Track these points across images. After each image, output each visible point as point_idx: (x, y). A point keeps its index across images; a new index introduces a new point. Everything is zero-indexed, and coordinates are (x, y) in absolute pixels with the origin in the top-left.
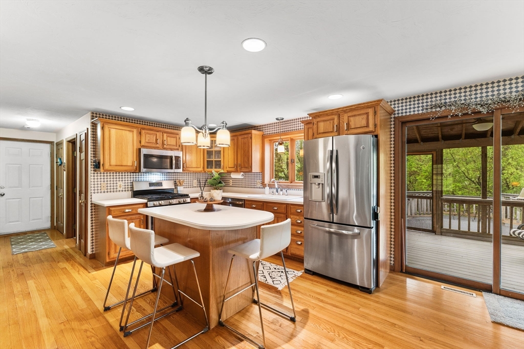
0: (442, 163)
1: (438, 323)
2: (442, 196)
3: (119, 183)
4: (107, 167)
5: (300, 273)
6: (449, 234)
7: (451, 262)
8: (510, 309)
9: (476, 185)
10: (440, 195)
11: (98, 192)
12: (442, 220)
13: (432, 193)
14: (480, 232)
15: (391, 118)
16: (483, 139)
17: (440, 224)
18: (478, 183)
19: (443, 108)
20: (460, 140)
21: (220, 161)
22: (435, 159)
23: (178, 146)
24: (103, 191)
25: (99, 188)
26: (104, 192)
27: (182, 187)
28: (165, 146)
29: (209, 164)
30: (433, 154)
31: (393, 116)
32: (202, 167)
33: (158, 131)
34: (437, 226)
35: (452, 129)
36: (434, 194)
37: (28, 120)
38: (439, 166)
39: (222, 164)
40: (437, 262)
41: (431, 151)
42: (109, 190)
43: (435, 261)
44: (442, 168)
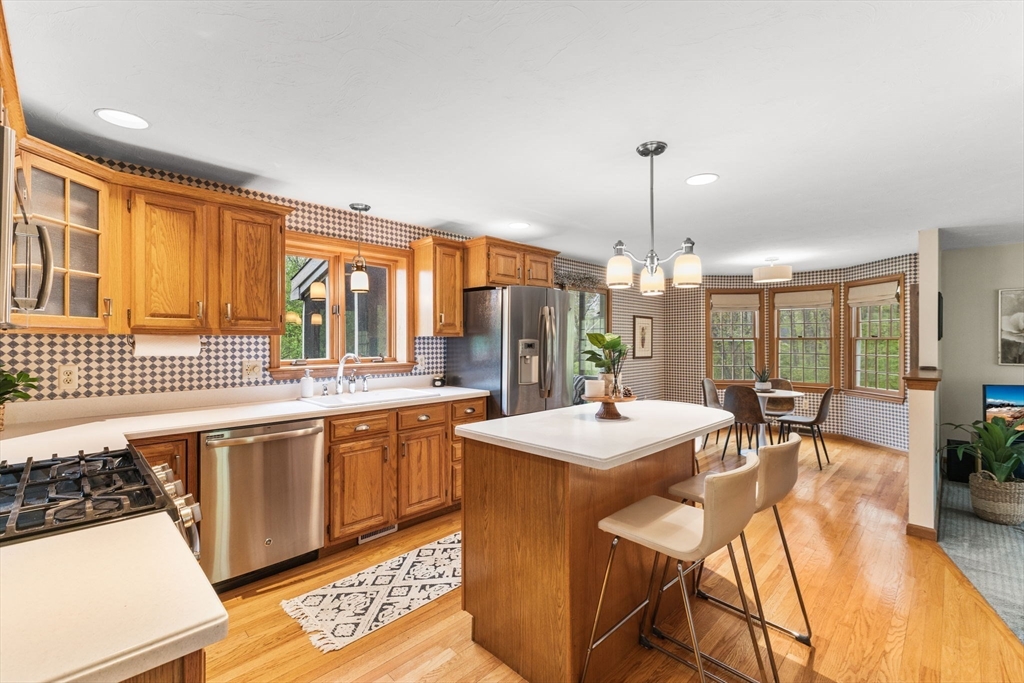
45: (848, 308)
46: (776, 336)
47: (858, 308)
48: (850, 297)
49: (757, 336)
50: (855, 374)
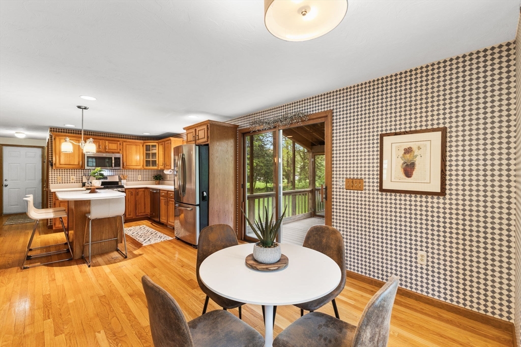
3: (71, 177)
4: (58, 165)
5: (170, 238)
11: (55, 183)
21: (156, 161)
23: (119, 150)
24: (58, 182)
25: (56, 180)
26: (60, 183)
27: (125, 181)
28: (107, 150)
29: (148, 163)
31: (238, 129)
32: (141, 165)
33: (101, 140)
37: (16, 133)
39: (157, 163)
42: (64, 182)
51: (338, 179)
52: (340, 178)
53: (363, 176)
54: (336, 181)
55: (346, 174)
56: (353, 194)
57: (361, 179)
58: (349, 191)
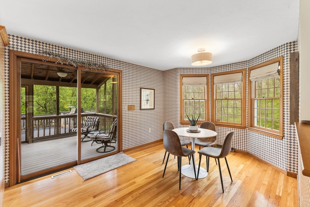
0: (33, 95)
1: (62, 204)
2: (33, 116)
6: (38, 141)
7: (46, 158)
8: (88, 169)
9: (44, 108)
10: (32, 115)
12: (33, 132)
13: (26, 114)
14: (56, 134)
15: (6, 49)
16: (57, 82)
17: (31, 135)
18: (44, 107)
19: (51, 56)
20: (45, 80)
22: (27, 91)
30: (26, 87)
31: (7, 48)
34: (30, 137)
35: (40, 73)
36: (27, 116)
38: (31, 96)
40: (37, 162)
41: (25, 85)
43: (36, 162)
44: (33, 98)
45: (250, 82)
46: (215, 98)
47: (255, 82)
48: (251, 76)
49: (206, 98)
50: (254, 119)
51: (125, 106)
52: (125, 105)
53: (135, 104)
54: (124, 107)
55: (128, 103)
56: (131, 112)
57: (134, 105)
58: (129, 111)
